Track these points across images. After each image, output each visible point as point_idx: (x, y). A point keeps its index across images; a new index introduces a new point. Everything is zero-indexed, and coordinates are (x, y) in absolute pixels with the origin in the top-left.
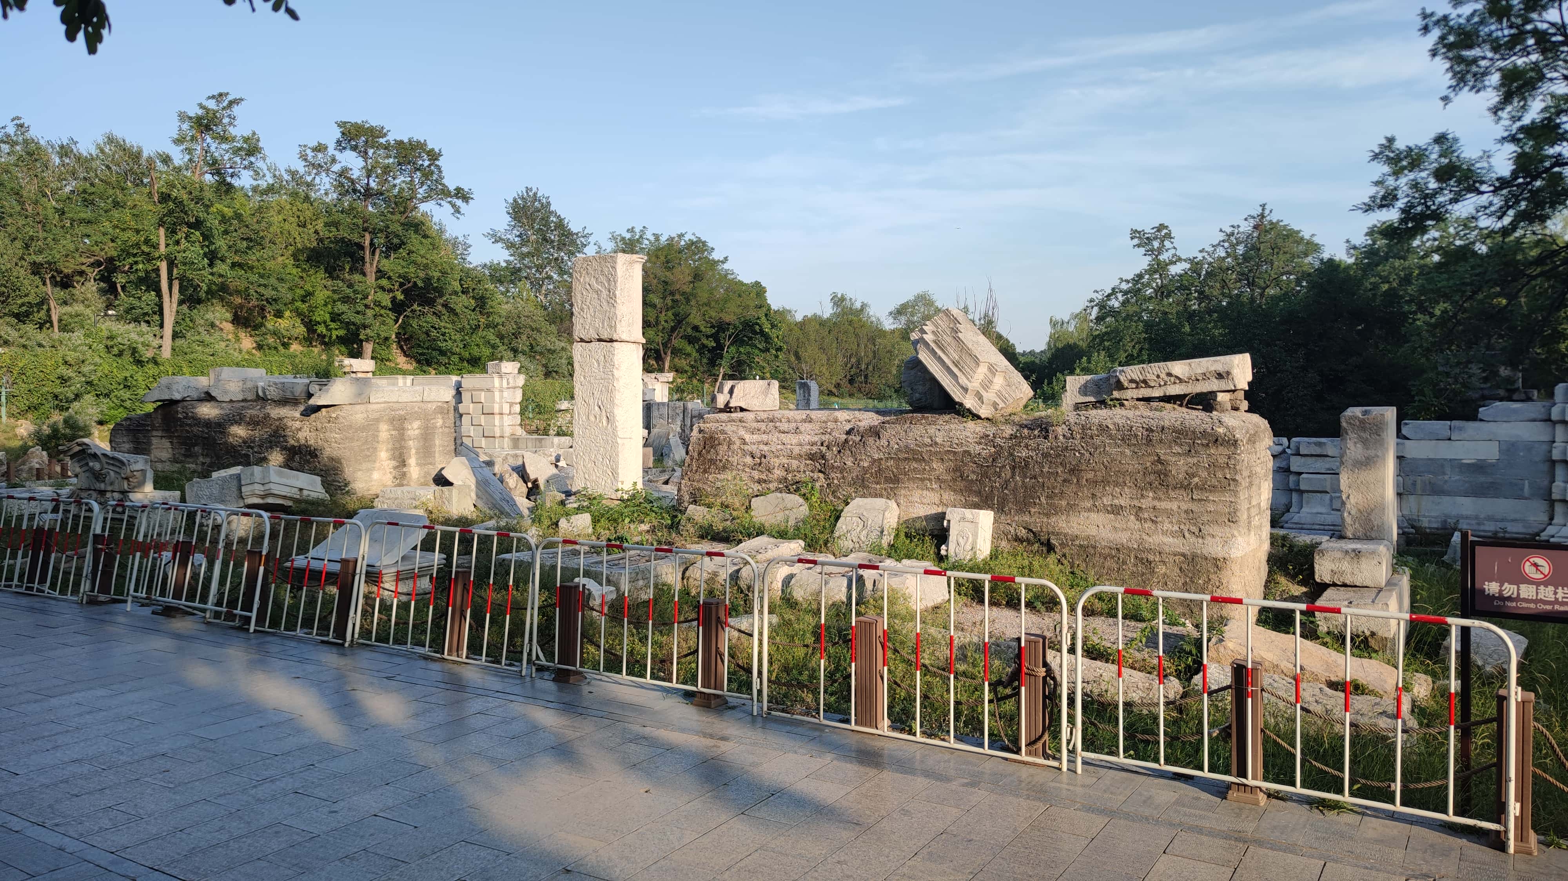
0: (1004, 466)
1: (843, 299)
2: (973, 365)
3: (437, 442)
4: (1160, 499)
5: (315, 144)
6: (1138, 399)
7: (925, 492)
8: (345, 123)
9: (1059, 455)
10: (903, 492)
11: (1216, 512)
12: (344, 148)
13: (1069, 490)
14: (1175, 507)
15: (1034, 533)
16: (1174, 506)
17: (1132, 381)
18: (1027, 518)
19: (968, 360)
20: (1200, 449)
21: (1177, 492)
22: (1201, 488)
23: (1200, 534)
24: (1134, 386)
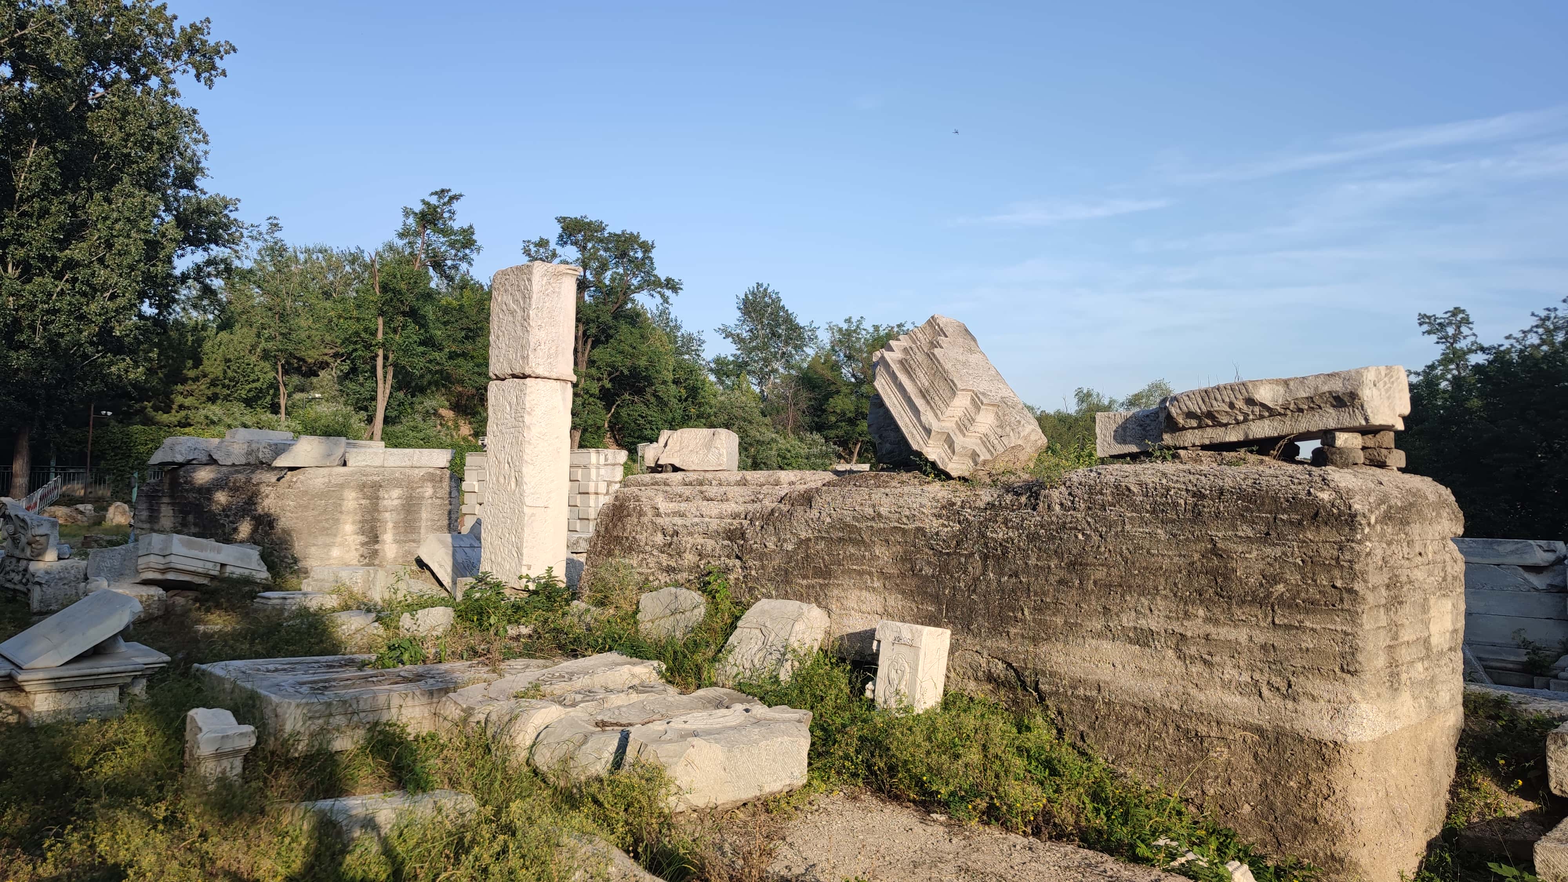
0: (972, 554)
1: (1089, 395)
2: (946, 394)
3: (424, 515)
4: (1216, 622)
5: (537, 239)
6: (1204, 447)
7: (864, 593)
8: (564, 219)
9: (1052, 538)
10: (835, 592)
11: (1319, 652)
12: (566, 243)
13: (1070, 597)
14: (1243, 638)
15: (1015, 670)
16: (1241, 635)
17: (1190, 415)
18: (1004, 644)
19: (941, 385)
20: (1286, 530)
21: (1247, 609)
22: (1289, 604)
23: (1289, 694)
24: (1194, 423)
